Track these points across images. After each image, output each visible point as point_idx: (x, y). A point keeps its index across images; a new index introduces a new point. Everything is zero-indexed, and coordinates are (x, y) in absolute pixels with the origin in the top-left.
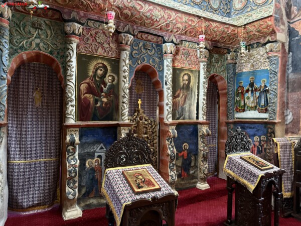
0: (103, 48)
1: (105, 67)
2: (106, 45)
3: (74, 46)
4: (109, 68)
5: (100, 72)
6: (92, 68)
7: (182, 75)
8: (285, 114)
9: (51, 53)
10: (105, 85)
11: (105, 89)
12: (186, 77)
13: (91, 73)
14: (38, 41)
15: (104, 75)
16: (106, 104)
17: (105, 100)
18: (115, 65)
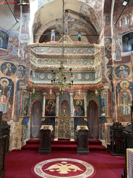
0: (52, 97)
1: (52, 102)
2: (52, 96)
3: (44, 98)
4: (53, 102)
5: (51, 103)
6: (49, 102)
7: (77, 101)
8: (112, 114)
9: (40, 100)
10: (52, 106)
11: (52, 108)
12: (79, 102)
13: (48, 104)
14: (37, 98)
15: (52, 104)
16: (52, 111)
17: (52, 110)
18: (55, 101)
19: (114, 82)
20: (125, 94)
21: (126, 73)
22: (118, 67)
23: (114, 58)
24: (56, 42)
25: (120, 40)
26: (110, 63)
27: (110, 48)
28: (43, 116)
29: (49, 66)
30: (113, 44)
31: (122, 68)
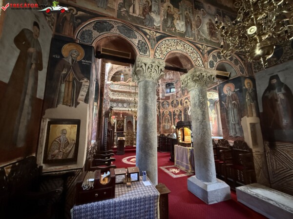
2: (122, 118)
11: (121, 126)
13: (119, 123)
15: (121, 123)
16: (121, 128)
18: (123, 121)
19: (161, 110)
20: (167, 118)
21: (167, 106)
22: (163, 102)
23: (161, 96)
24: (124, 82)
25: (164, 86)
26: (159, 99)
27: (159, 90)
28: (115, 131)
29: (120, 98)
30: (160, 88)
31: (165, 103)
